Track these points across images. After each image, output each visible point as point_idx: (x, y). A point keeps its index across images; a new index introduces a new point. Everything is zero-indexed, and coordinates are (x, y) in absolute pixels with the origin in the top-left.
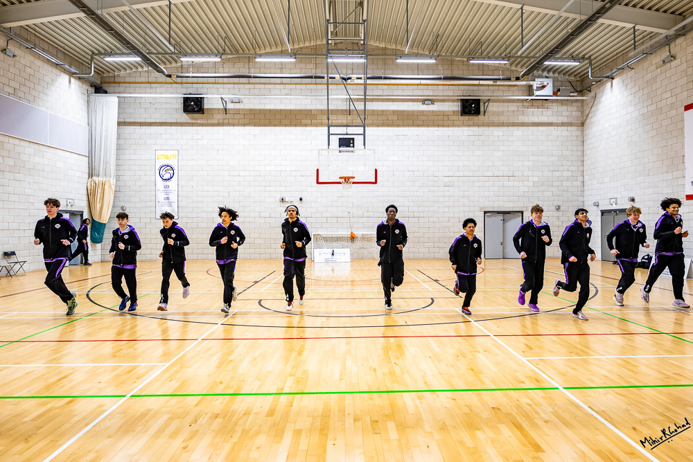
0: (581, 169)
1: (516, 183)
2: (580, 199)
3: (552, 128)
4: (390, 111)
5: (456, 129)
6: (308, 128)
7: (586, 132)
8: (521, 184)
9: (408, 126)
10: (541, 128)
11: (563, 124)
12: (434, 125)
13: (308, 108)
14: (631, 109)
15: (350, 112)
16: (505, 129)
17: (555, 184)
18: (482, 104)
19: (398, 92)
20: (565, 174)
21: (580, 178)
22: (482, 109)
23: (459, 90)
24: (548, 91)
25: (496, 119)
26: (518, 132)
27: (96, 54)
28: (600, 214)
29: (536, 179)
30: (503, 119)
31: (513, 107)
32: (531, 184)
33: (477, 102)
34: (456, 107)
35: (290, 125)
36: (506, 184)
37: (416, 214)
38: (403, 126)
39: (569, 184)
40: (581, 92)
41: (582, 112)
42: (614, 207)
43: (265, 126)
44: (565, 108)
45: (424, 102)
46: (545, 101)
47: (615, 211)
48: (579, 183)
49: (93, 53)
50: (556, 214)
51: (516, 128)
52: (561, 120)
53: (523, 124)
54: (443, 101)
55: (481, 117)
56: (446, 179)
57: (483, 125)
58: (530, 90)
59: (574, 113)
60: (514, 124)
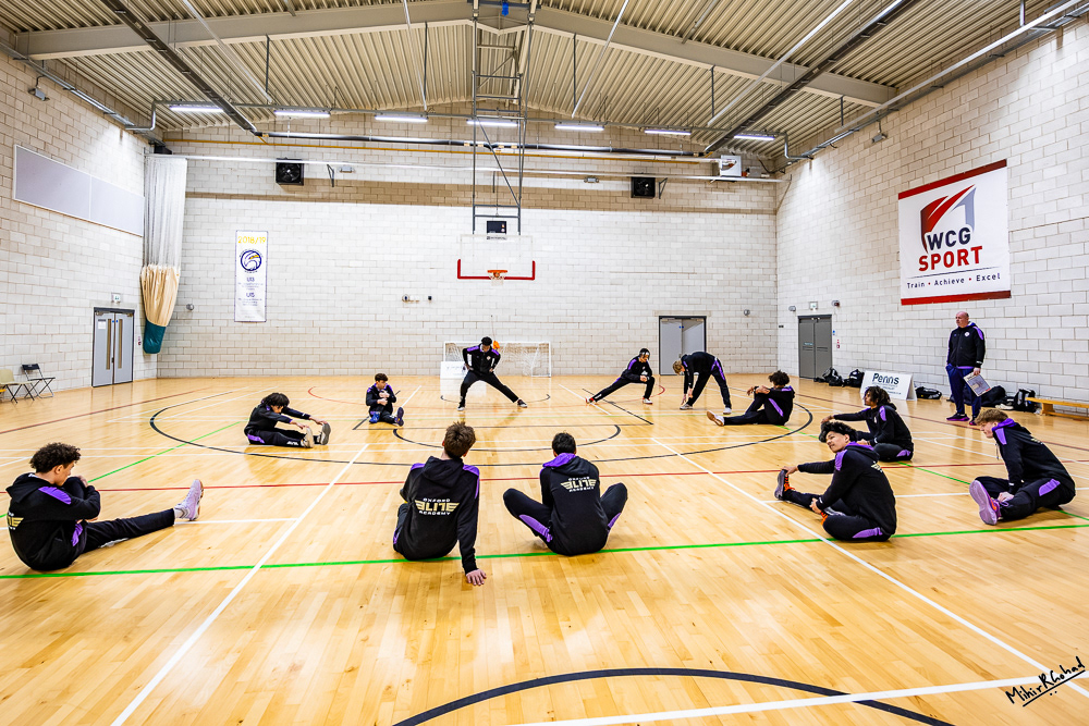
0: (773, 265)
1: (697, 282)
2: (773, 302)
3: (740, 216)
4: (543, 189)
5: (626, 213)
6: (440, 207)
7: (780, 222)
8: (704, 283)
9: (567, 208)
10: (726, 216)
11: (753, 212)
12: (598, 209)
13: (441, 181)
14: (835, 195)
15: (494, 189)
16: (685, 215)
17: (744, 283)
18: (657, 184)
19: (555, 166)
20: (755, 271)
21: (773, 277)
22: (657, 190)
23: (630, 166)
24: (736, 171)
25: (673, 203)
26: (700, 219)
27: (159, 102)
28: (797, 320)
29: (721, 277)
30: (681, 203)
31: (693, 189)
32: (715, 283)
33: (652, 181)
34: (626, 187)
35: (418, 203)
36: (686, 282)
37: (576, 319)
38: (561, 208)
39: (760, 284)
40: (773, 174)
41: (775, 197)
42: (815, 313)
43: (384, 203)
44: (754, 192)
45: (586, 179)
46: (731, 183)
47: (815, 317)
48: (772, 284)
49: (155, 99)
50: (745, 320)
51: (697, 214)
52: (750, 206)
53: (706, 210)
54: (610, 178)
55: (656, 200)
56: (613, 276)
57: (658, 210)
58: (714, 169)
59: (765, 199)
60: (695, 210)
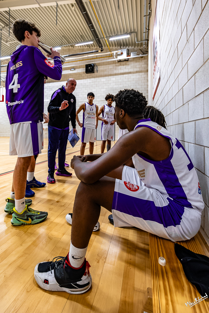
3: (131, 75)
5: (84, 80)
10: (124, 75)
11: (137, 72)
16: (107, 77)
22: (95, 70)
25: (102, 73)
26: (113, 78)
30: (106, 73)
31: (111, 67)
45: (71, 69)
51: (112, 77)
52: (135, 70)
53: (116, 75)
54: (79, 68)
55: (96, 74)
57: (97, 77)
59: (143, 66)
60: (111, 75)
